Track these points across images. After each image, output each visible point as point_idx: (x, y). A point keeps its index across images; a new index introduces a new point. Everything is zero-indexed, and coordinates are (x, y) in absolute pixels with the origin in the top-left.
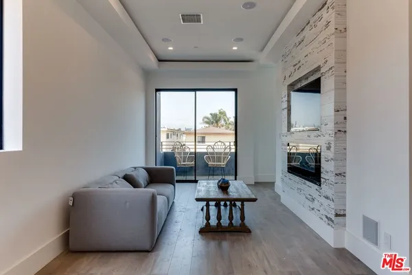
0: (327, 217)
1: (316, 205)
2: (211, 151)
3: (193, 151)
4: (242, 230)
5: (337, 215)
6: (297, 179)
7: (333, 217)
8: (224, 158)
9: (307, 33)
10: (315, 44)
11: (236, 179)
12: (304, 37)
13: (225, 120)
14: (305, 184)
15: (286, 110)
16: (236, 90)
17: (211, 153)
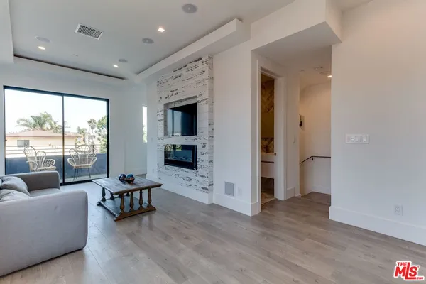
0: (202, 188)
1: (193, 182)
2: (73, 153)
3: (61, 154)
4: (151, 209)
5: (210, 185)
6: (175, 168)
7: (207, 187)
8: (90, 160)
9: (184, 71)
10: (192, 81)
11: (108, 177)
12: (182, 74)
13: (51, 124)
14: (182, 170)
15: (162, 122)
16: (107, 100)
17: (74, 156)
